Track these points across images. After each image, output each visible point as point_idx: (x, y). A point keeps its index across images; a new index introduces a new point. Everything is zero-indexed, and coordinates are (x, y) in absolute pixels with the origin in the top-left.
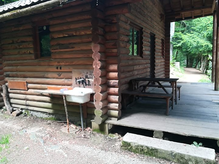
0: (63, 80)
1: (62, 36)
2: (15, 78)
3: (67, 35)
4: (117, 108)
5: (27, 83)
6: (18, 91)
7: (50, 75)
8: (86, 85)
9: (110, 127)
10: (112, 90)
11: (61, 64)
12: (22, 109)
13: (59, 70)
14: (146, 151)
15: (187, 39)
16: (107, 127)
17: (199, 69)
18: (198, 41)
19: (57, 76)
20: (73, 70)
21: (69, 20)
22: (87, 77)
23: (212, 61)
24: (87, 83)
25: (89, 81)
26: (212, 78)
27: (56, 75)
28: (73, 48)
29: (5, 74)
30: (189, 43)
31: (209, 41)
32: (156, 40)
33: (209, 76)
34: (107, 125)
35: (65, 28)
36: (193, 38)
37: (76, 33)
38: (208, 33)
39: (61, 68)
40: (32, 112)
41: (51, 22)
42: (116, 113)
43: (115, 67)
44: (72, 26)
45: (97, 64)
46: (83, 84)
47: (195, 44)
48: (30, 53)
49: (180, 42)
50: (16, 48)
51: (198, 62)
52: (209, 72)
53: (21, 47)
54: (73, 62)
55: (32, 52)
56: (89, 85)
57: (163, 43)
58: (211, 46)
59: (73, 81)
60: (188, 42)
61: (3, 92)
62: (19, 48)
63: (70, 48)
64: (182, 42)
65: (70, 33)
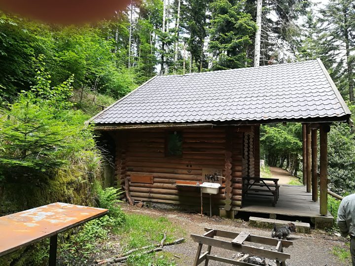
0: (192, 176)
1: (194, 142)
2: (139, 173)
4: (241, 199)
5: (154, 177)
6: (142, 184)
7: (180, 171)
8: (215, 180)
9: (236, 213)
10: (237, 185)
11: (191, 163)
12: (143, 201)
13: (189, 167)
14: (267, 226)
15: (273, 132)
16: (233, 214)
17: (286, 169)
18: (285, 137)
19: (187, 172)
20: (203, 169)
22: (216, 174)
23: (302, 161)
24: (216, 179)
25: (217, 177)
26: (303, 181)
27: (185, 171)
28: (204, 151)
29: (127, 168)
30: (275, 138)
31: (298, 137)
32: (250, 140)
33: (300, 179)
34: (233, 212)
36: (280, 133)
38: (297, 129)
39: (191, 166)
40: (154, 204)
42: (240, 203)
43: (240, 168)
45: (228, 166)
46: (212, 179)
47: (282, 140)
48: (160, 152)
49: (264, 135)
50: (145, 147)
51: (284, 159)
52: (299, 173)
53: (151, 146)
55: (162, 151)
56: (217, 181)
58: (300, 144)
59: (203, 177)
60: (274, 136)
61: (126, 185)
62: (149, 147)
64: (267, 135)
65: (202, 140)
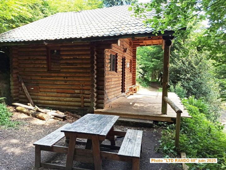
1: (69, 58)
2: (28, 84)
3: (72, 58)
5: (40, 87)
6: (31, 93)
11: (67, 75)
21: (75, 49)
28: (76, 66)
32: (126, 60)
35: (71, 53)
37: (79, 57)
39: (67, 78)
41: (62, 49)
44: (77, 53)
48: (43, 67)
50: (32, 63)
53: (36, 62)
54: (76, 74)
57: (131, 62)
62: (34, 63)
63: (75, 66)
65: (75, 57)
